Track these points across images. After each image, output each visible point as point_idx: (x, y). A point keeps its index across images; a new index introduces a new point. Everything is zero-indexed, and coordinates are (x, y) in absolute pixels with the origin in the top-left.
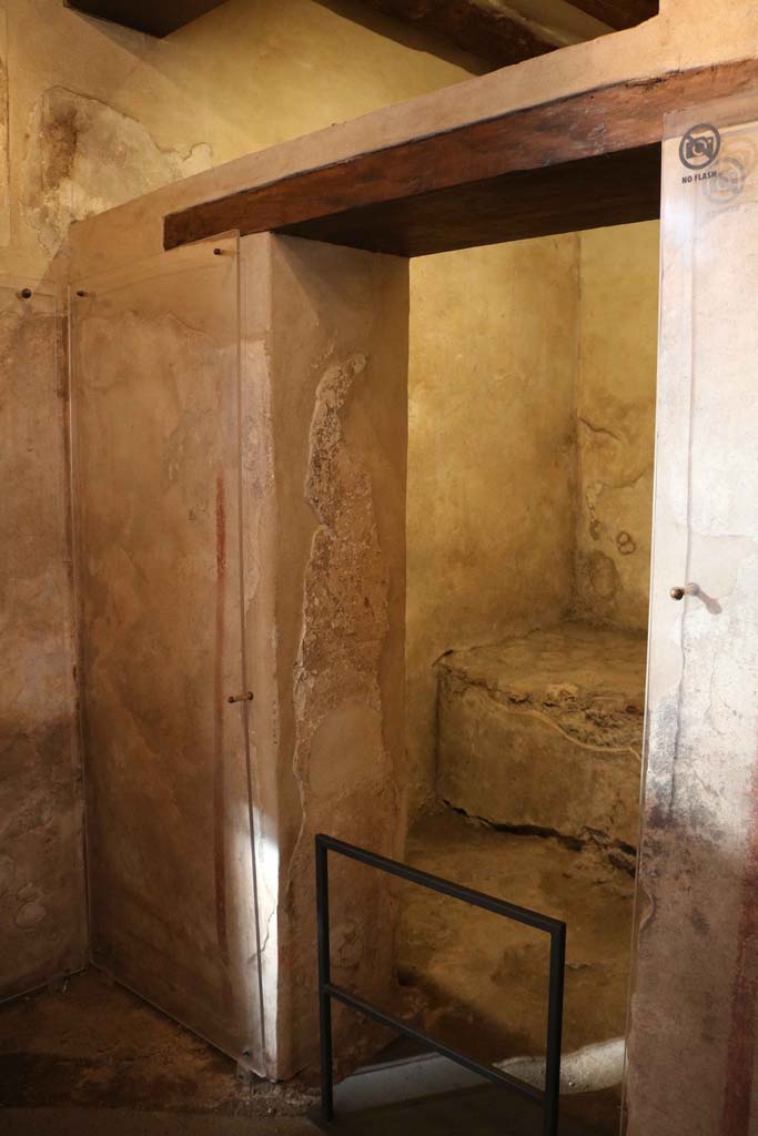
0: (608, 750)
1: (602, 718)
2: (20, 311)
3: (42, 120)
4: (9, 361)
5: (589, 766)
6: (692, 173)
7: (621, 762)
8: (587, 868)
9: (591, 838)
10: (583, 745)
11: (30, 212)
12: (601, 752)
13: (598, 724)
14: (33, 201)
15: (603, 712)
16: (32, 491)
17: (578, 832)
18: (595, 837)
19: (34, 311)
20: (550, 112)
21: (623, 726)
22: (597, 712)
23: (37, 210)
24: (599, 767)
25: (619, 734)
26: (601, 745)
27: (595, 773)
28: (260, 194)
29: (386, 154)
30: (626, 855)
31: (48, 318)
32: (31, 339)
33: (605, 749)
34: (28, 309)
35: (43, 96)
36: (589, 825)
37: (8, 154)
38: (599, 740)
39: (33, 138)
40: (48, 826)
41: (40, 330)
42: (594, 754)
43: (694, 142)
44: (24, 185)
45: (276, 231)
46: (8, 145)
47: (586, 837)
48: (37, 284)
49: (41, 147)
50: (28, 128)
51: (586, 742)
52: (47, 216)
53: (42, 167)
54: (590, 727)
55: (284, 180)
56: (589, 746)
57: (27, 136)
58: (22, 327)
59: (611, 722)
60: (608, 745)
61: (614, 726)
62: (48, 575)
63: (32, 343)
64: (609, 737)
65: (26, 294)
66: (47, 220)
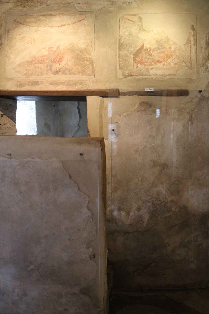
2: (199, 96)
3: (206, 42)
4: (196, 110)
11: (202, 68)
14: (203, 65)
16: (201, 147)
19: (203, 96)
23: (205, 67)
31: (207, 97)
32: (202, 104)
34: (202, 95)
35: (206, 35)
37: (196, 54)
39: (203, 48)
40: (199, 242)
41: (205, 101)
44: (201, 61)
46: (196, 51)
48: (204, 88)
49: (206, 49)
50: (202, 45)
52: (207, 69)
53: (206, 55)
57: (202, 47)
58: (200, 100)
62: (205, 170)
63: (203, 105)
65: (200, 91)
66: (208, 69)
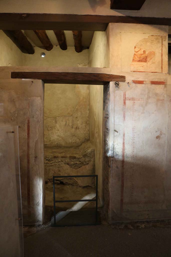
0: (52, 164)
1: (50, 159)
5: (48, 168)
6: (116, 86)
7: (54, 166)
8: (50, 186)
9: (49, 181)
10: (46, 165)
12: (50, 165)
13: (49, 161)
15: (49, 159)
17: (47, 180)
18: (50, 180)
20: (95, 74)
21: (53, 160)
22: (48, 159)
24: (50, 168)
25: (53, 162)
26: (50, 164)
27: (49, 169)
28: (39, 73)
29: (68, 73)
30: (56, 181)
33: (51, 165)
36: (49, 178)
38: (49, 163)
42: (49, 166)
43: (116, 83)
45: (42, 80)
47: (48, 181)
51: (46, 164)
54: (47, 161)
55: (45, 72)
56: (47, 165)
59: (51, 160)
60: (51, 164)
61: (51, 161)
64: (51, 162)
